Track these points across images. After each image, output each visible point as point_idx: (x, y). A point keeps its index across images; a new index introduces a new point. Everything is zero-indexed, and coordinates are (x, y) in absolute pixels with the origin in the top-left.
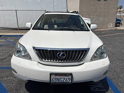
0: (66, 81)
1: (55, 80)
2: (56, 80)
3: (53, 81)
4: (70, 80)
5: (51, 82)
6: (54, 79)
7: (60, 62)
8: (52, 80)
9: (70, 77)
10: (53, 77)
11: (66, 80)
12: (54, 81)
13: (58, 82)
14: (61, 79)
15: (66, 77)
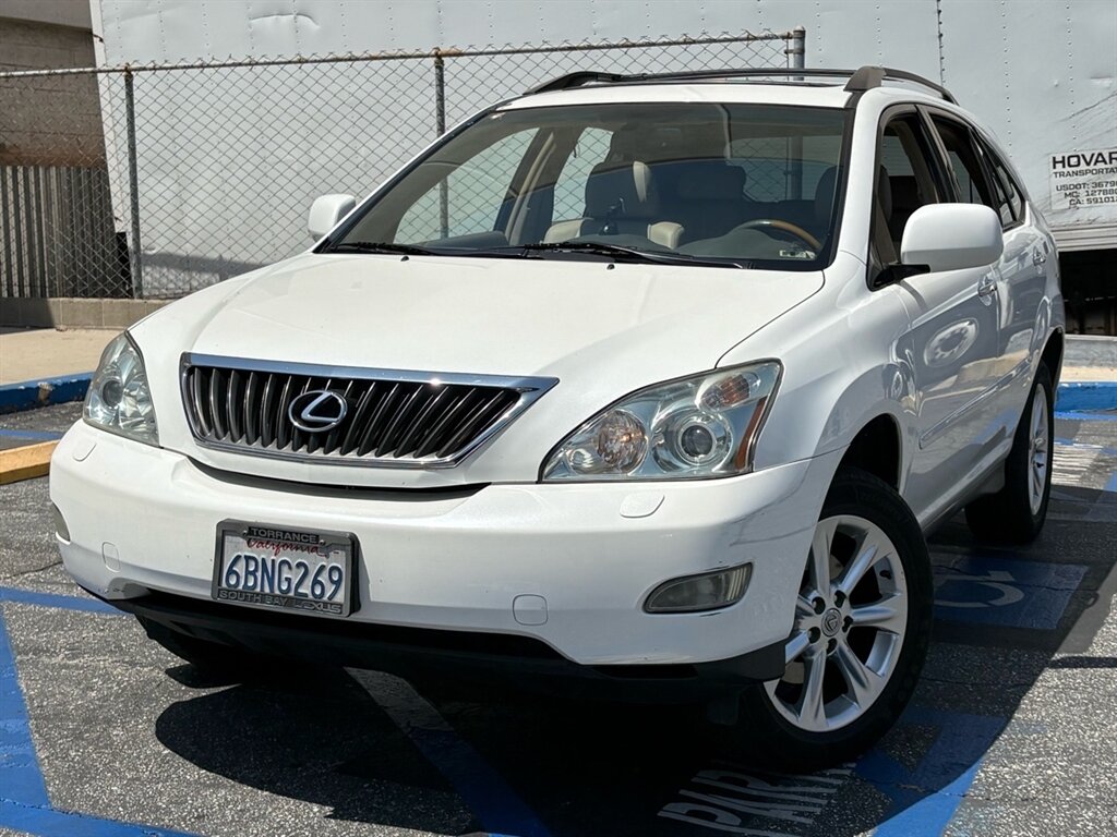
0: (318, 592)
1: (248, 573)
2: (253, 573)
3: (233, 581)
4: (338, 584)
5: (224, 585)
6: (240, 568)
7: (302, 460)
8: (231, 571)
9: (339, 560)
10: (237, 547)
11: (316, 582)
12: (241, 579)
13: (267, 590)
14: (285, 568)
15: (314, 561)
